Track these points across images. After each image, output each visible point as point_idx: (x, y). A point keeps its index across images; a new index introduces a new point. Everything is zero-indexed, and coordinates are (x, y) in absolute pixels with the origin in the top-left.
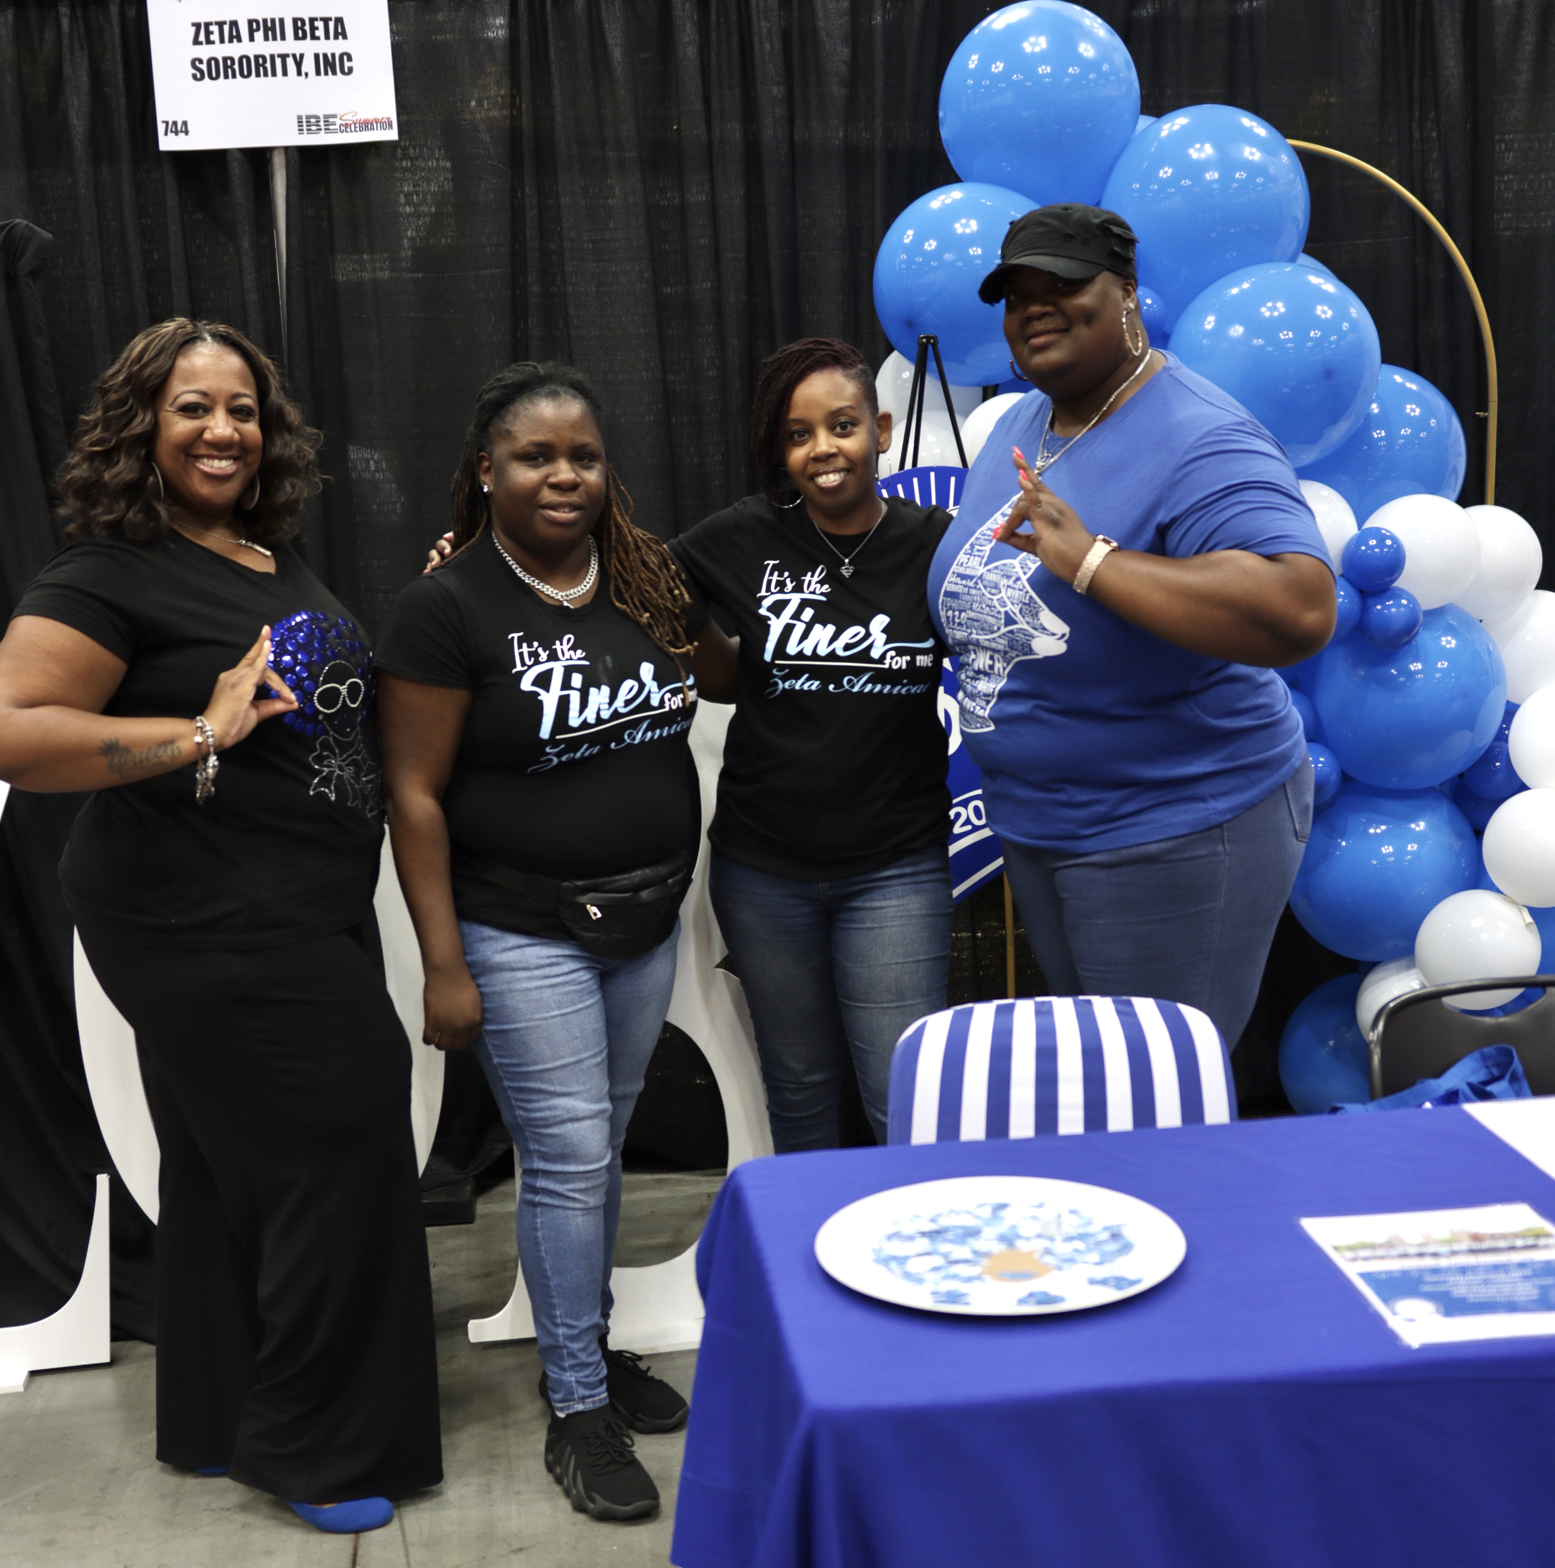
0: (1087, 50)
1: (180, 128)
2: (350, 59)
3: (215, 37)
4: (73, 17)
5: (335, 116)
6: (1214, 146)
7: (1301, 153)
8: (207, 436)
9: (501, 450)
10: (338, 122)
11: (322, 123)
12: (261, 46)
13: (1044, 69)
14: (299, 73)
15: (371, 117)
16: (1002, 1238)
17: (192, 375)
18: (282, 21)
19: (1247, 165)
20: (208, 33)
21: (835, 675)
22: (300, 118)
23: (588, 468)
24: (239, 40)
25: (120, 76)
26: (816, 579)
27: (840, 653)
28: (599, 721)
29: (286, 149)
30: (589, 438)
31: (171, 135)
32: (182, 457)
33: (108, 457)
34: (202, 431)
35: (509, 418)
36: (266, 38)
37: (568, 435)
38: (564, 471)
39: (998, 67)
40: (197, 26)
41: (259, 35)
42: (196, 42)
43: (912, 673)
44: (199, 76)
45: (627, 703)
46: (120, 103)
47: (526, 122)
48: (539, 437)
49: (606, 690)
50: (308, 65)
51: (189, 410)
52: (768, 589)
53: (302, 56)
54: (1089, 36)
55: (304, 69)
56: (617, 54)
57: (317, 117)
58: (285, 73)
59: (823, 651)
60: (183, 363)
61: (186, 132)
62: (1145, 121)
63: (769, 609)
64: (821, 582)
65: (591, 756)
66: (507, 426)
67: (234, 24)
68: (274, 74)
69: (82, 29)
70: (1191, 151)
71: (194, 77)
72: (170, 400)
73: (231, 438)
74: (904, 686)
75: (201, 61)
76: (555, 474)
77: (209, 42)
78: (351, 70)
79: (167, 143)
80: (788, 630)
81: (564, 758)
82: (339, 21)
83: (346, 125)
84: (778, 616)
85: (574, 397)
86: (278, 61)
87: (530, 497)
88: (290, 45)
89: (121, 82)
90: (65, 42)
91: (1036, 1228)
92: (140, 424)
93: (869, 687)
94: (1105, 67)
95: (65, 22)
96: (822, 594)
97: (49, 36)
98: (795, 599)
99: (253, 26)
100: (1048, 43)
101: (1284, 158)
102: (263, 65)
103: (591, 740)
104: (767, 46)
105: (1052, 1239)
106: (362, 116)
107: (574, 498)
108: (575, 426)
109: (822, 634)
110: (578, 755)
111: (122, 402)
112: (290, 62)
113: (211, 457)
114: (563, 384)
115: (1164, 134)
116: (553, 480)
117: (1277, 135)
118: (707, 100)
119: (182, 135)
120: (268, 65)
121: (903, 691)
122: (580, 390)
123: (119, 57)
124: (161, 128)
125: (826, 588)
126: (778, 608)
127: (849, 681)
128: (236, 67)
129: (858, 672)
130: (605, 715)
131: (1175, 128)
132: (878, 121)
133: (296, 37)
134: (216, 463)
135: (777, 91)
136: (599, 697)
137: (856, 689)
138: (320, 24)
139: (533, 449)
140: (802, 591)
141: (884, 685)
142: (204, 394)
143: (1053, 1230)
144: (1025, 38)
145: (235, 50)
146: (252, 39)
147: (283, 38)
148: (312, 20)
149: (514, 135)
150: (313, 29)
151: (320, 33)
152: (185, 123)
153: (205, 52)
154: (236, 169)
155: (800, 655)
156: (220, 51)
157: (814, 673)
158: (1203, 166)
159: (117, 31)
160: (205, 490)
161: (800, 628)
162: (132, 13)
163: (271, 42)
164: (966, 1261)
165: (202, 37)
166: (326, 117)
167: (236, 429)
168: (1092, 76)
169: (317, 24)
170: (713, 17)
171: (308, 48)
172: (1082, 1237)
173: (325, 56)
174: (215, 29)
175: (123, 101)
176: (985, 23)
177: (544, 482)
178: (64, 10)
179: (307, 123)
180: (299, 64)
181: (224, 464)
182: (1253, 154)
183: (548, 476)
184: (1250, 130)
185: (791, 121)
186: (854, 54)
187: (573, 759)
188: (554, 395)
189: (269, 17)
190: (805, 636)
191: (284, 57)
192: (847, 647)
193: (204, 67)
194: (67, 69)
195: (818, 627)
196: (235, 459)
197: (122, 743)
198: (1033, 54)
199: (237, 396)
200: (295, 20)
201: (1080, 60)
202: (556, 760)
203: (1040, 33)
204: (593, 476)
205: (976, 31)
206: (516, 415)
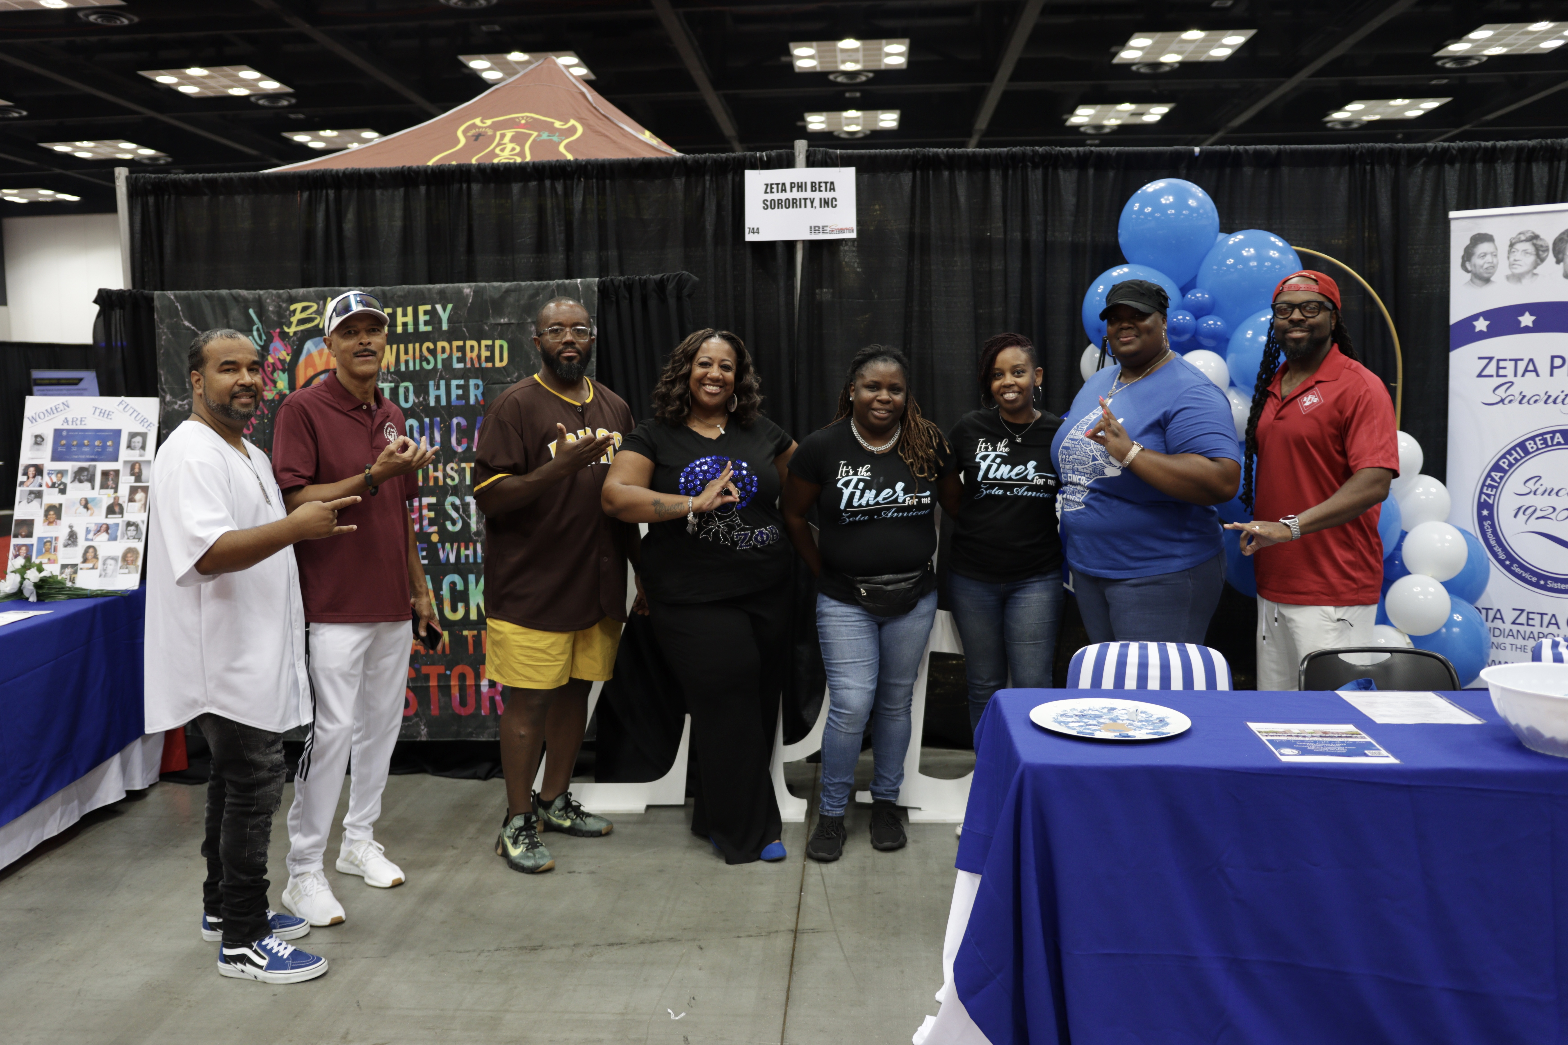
0: (1192, 203)
1: (755, 231)
2: (836, 200)
3: (775, 190)
4: (711, 180)
5: (827, 226)
6: (1255, 250)
7: (1299, 253)
8: (708, 376)
9: (859, 383)
10: (828, 229)
11: (821, 230)
12: (796, 194)
13: (1171, 211)
14: (812, 207)
15: (843, 227)
16: (1111, 719)
17: (708, 350)
18: (806, 183)
19: (1271, 259)
20: (772, 188)
21: (1010, 487)
22: (811, 227)
23: (896, 394)
24: (786, 191)
25: (730, 207)
26: (1002, 445)
27: (1013, 477)
28: (868, 505)
29: (804, 241)
30: (898, 381)
31: (751, 234)
32: (698, 384)
33: (673, 383)
34: (707, 373)
35: (864, 369)
36: (798, 191)
37: (888, 379)
38: (884, 395)
39: (1148, 210)
40: (767, 185)
41: (795, 190)
42: (766, 192)
43: (1045, 488)
44: (766, 208)
45: (884, 499)
46: (729, 219)
47: (917, 231)
48: (875, 379)
49: (874, 492)
50: (817, 203)
51: (704, 365)
52: (980, 450)
53: (814, 199)
54: (1194, 196)
55: (815, 204)
56: (962, 199)
57: (819, 227)
58: (805, 207)
59: (1005, 477)
60: (704, 345)
61: (758, 233)
62: (1221, 236)
63: (981, 458)
64: (1005, 447)
65: (864, 520)
66: (863, 372)
67: (784, 184)
68: (800, 207)
69: (715, 186)
70: (1243, 252)
71: (764, 208)
72: (696, 360)
73: (718, 377)
74: (1041, 493)
75: (767, 201)
76: (880, 396)
77: (772, 192)
78: (836, 205)
79: (749, 237)
80: (990, 467)
81: (851, 519)
82: (832, 183)
83: (832, 231)
84: (984, 461)
85: (894, 362)
86: (803, 201)
87: (868, 405)
88: (809, 194)
89: (730, 210)
90: (707, 192)
91: (1126, 717)
92: (685, 370)
93: (1026, 493)
94: (1201, 211)
95: (708, 184)
96: (1006, 452)
97: (699, 189)
98: (993, 455)
99: (792, 185)
100: (1173, 199)
101: (1291, 257)
102: (796, 203)
103: (864, 513)
104: (1035, 197)
105: (1133, 721)
106: (840, 227)
107: (887, 407)
108: (892, 375)
109: (1005, 470)
110: (857, 519)
111: (680, 360)
112: (808, 202)
113: (709, 385)
114: (890, 356)
115: (1231, 243)
116: (878, 398)
117: (1287, 245)
118: (1005, 222)
119: (756, 234)
120: (798, 203)
121: (1041, 495)
122: (898, 359)
123: (730, 199)
124: (747, 231)
125: (1007, 450)
126: (984, 458)
127: (1017, 490)
128: (783, 204)
129: (1021, 486)
130: (872, 503)
131: (1237, 240)
132: (1089, 233)
133: (812, 191)
134: (711, 387)
135: (1039, 218)
136: (870, 495)
137: (1020, 494)
138: (823, 185)
139: (872, 384)
140: (996, 451)
141: (1032, 492)
142: (710, 358)
143: (1134, 718)
144: (1162, 197)
145: (783, 196)
146: (791, 191)
147: (806, 191)
148: (820, 183)
149: (911, 236)
150: (820, 187)
151: (823, 189)
152: (758, 229)
153: (769, 197)
154: (780, 250)
155: (995, 479)
156: (776, 196)
157: (1001, 487)
158: (1248, 259)
159: (730, 187)
160: (705, 398)
161: (995, 466)
162: (737, 179)
163: (800, 193)
164: (1095, 725)
165: (769, 190)
166: (823, 227)
167: (722, 374)
168: (1195, 215)
169: (822, 184)
170: (1010, 184)
171: (817, 195)
172: (1146, 721)
173: (825, 199)
174: (775, 186)
175: (730, 219)
176: (1144, 188)
177: (874, 399)
178: (707, 178)
179: (815, 229)
180: (812, 203)
181: (715, 388)
182: (1274, 254)
183: (877, 396)
184: (1274, 243)
185: (1045, 232)
186: (1078, 202)
187: (855, 521)
188: (885, 360)
189: (800, 181)
190: (997, 470)
191: (805, 199)
192: (1017, 475)
193: (768, 203)
194: (707, 204)
195: (1003, 466)
196: (721, 387)
197: (661, 501)
198: (1166, 204)
199: (723, 360)
200: (812, 183)
201: (1188, 207)
202: (847, 520)
203: (1169, 194)
204: (898, 398)
205: (1139, 192)
206: (867, 368)
